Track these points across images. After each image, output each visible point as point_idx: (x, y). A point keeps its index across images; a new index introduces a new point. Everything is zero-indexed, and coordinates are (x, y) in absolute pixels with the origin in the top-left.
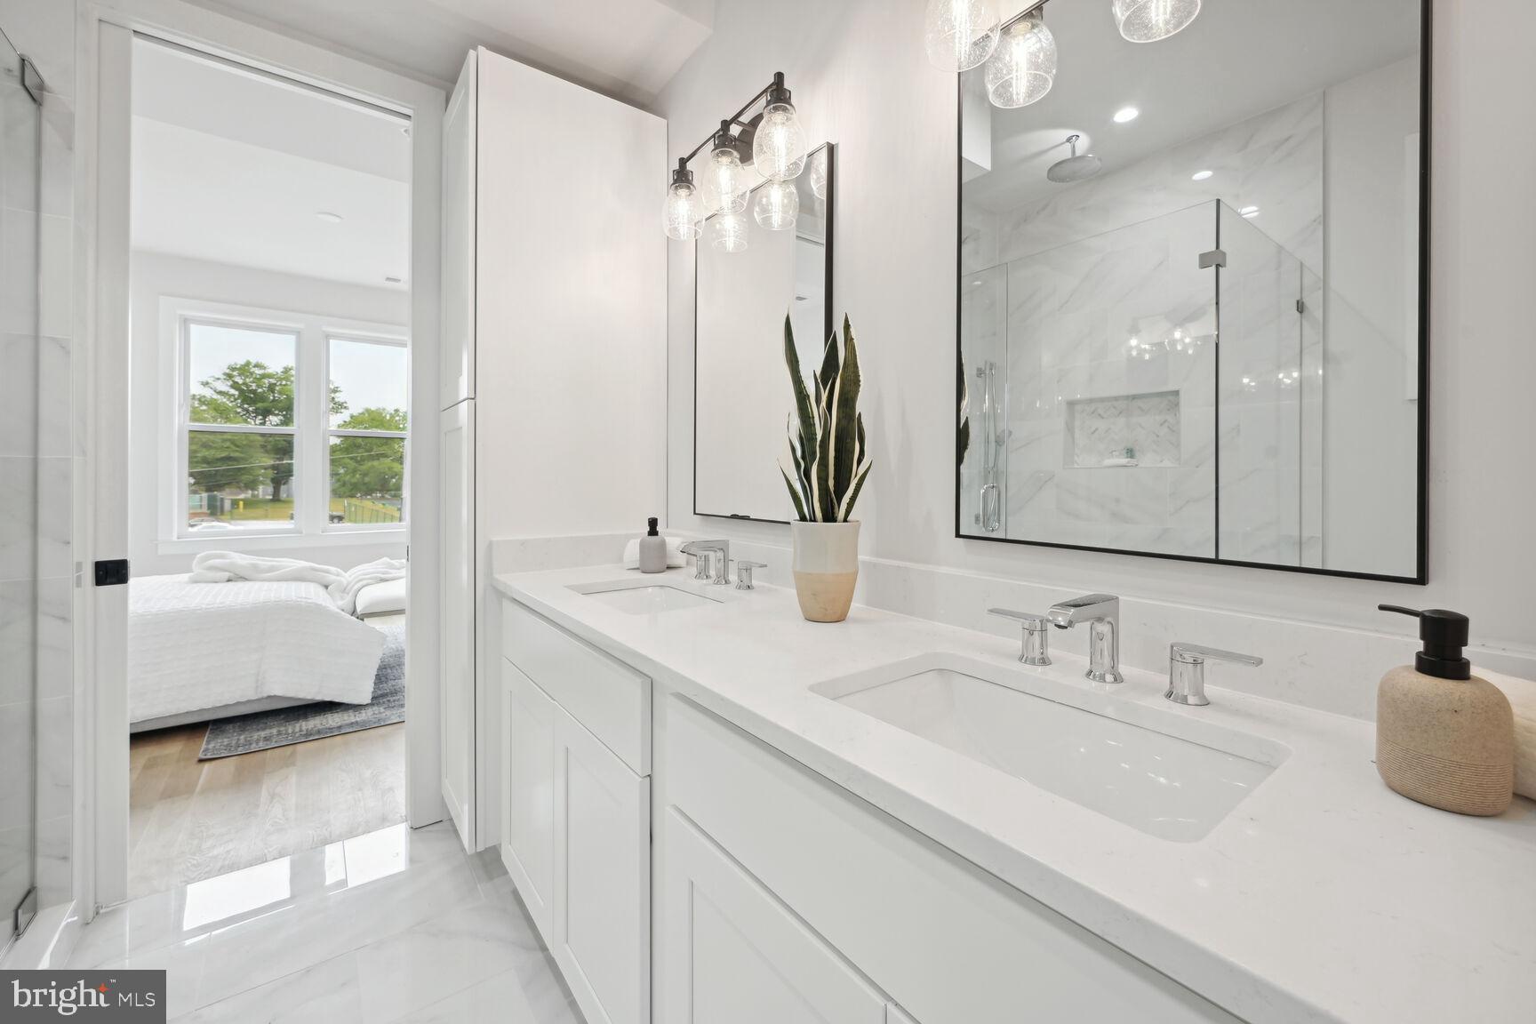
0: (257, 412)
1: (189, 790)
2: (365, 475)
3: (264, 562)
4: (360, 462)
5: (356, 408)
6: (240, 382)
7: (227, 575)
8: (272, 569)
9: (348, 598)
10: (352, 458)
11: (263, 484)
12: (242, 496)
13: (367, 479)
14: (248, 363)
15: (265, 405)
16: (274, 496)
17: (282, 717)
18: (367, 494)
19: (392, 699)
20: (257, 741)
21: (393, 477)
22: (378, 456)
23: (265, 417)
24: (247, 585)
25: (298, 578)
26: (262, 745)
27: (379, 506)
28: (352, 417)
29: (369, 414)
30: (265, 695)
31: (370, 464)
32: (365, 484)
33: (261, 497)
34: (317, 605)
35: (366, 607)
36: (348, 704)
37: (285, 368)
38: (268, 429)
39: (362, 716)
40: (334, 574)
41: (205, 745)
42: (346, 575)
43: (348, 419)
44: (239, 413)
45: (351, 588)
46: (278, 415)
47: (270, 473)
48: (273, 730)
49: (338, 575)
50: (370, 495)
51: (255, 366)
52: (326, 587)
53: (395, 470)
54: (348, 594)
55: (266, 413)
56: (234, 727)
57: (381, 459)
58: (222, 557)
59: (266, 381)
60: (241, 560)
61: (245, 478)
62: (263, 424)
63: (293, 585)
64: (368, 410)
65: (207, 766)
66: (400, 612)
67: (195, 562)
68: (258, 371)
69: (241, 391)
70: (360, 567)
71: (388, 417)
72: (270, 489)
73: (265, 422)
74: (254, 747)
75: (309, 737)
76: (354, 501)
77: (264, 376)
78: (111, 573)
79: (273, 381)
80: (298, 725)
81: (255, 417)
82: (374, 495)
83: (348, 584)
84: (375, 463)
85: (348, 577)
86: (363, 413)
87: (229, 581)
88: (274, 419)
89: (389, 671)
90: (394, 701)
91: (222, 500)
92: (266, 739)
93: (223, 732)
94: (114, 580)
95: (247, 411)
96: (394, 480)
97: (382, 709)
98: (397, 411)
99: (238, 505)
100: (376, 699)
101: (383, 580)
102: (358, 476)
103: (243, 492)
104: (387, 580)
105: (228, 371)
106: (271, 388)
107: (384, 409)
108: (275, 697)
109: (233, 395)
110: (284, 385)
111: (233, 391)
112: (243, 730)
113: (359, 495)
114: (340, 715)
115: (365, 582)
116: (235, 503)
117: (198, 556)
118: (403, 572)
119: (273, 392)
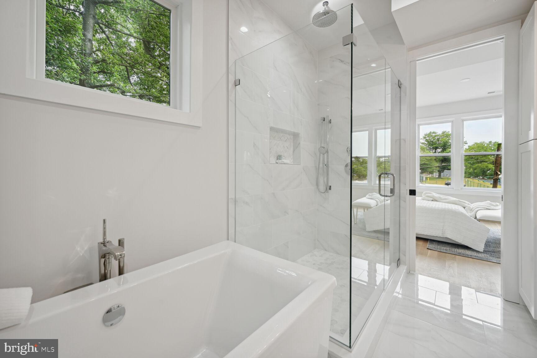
0: (433, 148)
1: (426, 255)
2: (475, 169)
3: (442, 196)
4: (473, 164)
5: (471, 143)
6: (428, 139)
7: (432, 199)
8: (445, 199)
9: (473, 213)
10: (468, 163)
11: (435, 172)
12: (429, 176)
13: (476, 171)
14: (431, 132)
15: (436, 145)
16: (438, 176)
17: (450, 245)
18: (475, 177)
19: (492, 254)
20: (443, 250)
21: (488, 170)
22: (481, 162)
23: (436, 150)
24: (438, 203)
25: (454, 203)
26: (444, 251)
27: (481, 182)
28: (469, 146)
29: (477, 145)
30: (445, 237)
31: (477, 165)
32: (474, 173)
33: (434, 177)
34: (461, 212)
35: (481, 217)
36: (473, 249)
37: (443, 132)
38: (437, 154)
39: (480, 255)
40: (467, 203)
41: (428, 245)
42: (472, 205)
43: (467, 148)
44: (427, 149)
45: (474, 210)
46: (440, 149)
47: (438, 169)
48: (448, 248)
49: (469, 204)
50: (477, 177)
51: (433, 133)
52: (464, 208)
53: (489, 167)
54: (473, 211)
55: (436, 148)
56: (436, 243)
57: (482, 163)
58: (430, 193)
59: (436, 137)
60: (436, 195)
61: (430, 170)
62: (435, 152)
63: (453, 205)
64: (476, 143)
65: (429, 251)
66: (499, 223)
67: (423, 194)
68: (434, 135)
69: (428, 142)
70: (477, 203)
71: (486, 145)
72: (438, 174)
73: (436, 151)
74: (442, 251)
75: (459, 255)
76: (470, 179)
77: (435, 136)
78: (413, 192)
79: (438, 137)
80: (456, 250)
81: (433, 150)
82: (479, 177)
83: (473, 208)
84: (480, 165)
85: (472, 206)
86: (474, 145)
87: (432, 201)
88: (439, 150)
89: (490, 244)
90: (494, 255)
91: (423, 177)
92: (446, 250)
93: (433, 243)
94: (413, 194)
95: (430, 148)
96: (489, 172)
97: (488, 256)
98: (490, 142)
99: (427, 179)
100: (485, 252)
101: (487, 209)
102: (471, 170)
103: (428, 175)
104: (489, 209)
105: (424, 136)
106: (438, 140)
107: (484, 142)
108: (448, 238)
109: (426, 144)
110: (442, 138)
111: (426, 142)
112: (438, 245)
113: (472, 177)
114: (471, 252)
115: (480, 208)
116: (426, 178)
117: (424, 192)
118: (500, 207)
119: (439, 141)
